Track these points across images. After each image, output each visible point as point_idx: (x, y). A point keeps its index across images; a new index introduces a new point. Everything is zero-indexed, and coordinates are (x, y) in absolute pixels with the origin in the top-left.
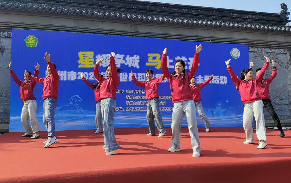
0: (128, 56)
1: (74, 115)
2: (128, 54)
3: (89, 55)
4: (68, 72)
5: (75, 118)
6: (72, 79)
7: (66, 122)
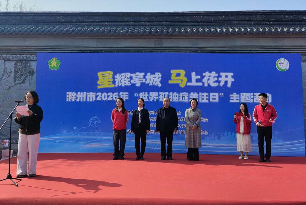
0: (149, 74)
1: (92, 137)
2: (148, 72)
3: (108, 75)
4: (88, 94)
5: (94, 140)
6: (91, 100)
7: (85, 144)
